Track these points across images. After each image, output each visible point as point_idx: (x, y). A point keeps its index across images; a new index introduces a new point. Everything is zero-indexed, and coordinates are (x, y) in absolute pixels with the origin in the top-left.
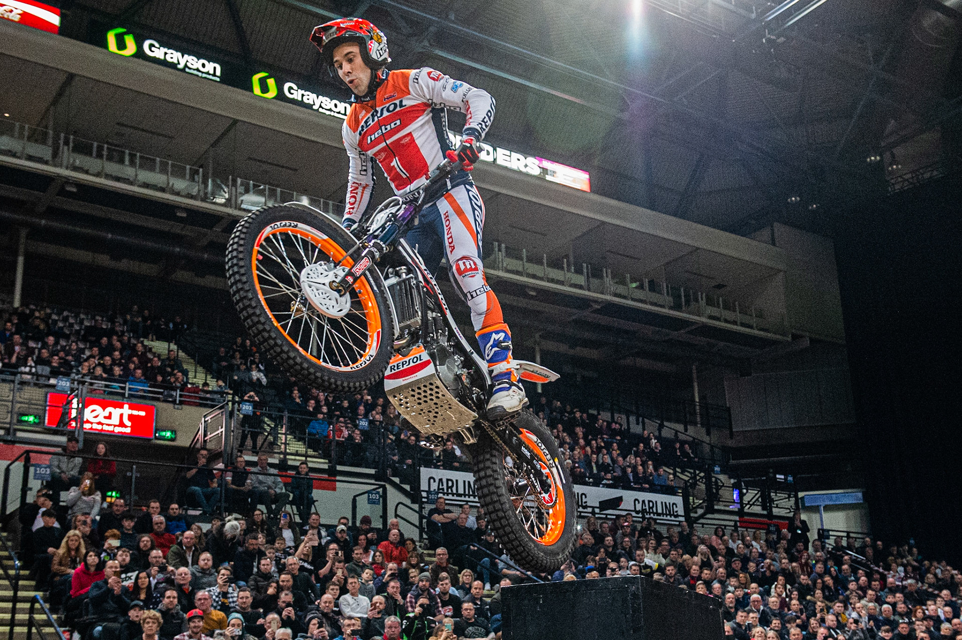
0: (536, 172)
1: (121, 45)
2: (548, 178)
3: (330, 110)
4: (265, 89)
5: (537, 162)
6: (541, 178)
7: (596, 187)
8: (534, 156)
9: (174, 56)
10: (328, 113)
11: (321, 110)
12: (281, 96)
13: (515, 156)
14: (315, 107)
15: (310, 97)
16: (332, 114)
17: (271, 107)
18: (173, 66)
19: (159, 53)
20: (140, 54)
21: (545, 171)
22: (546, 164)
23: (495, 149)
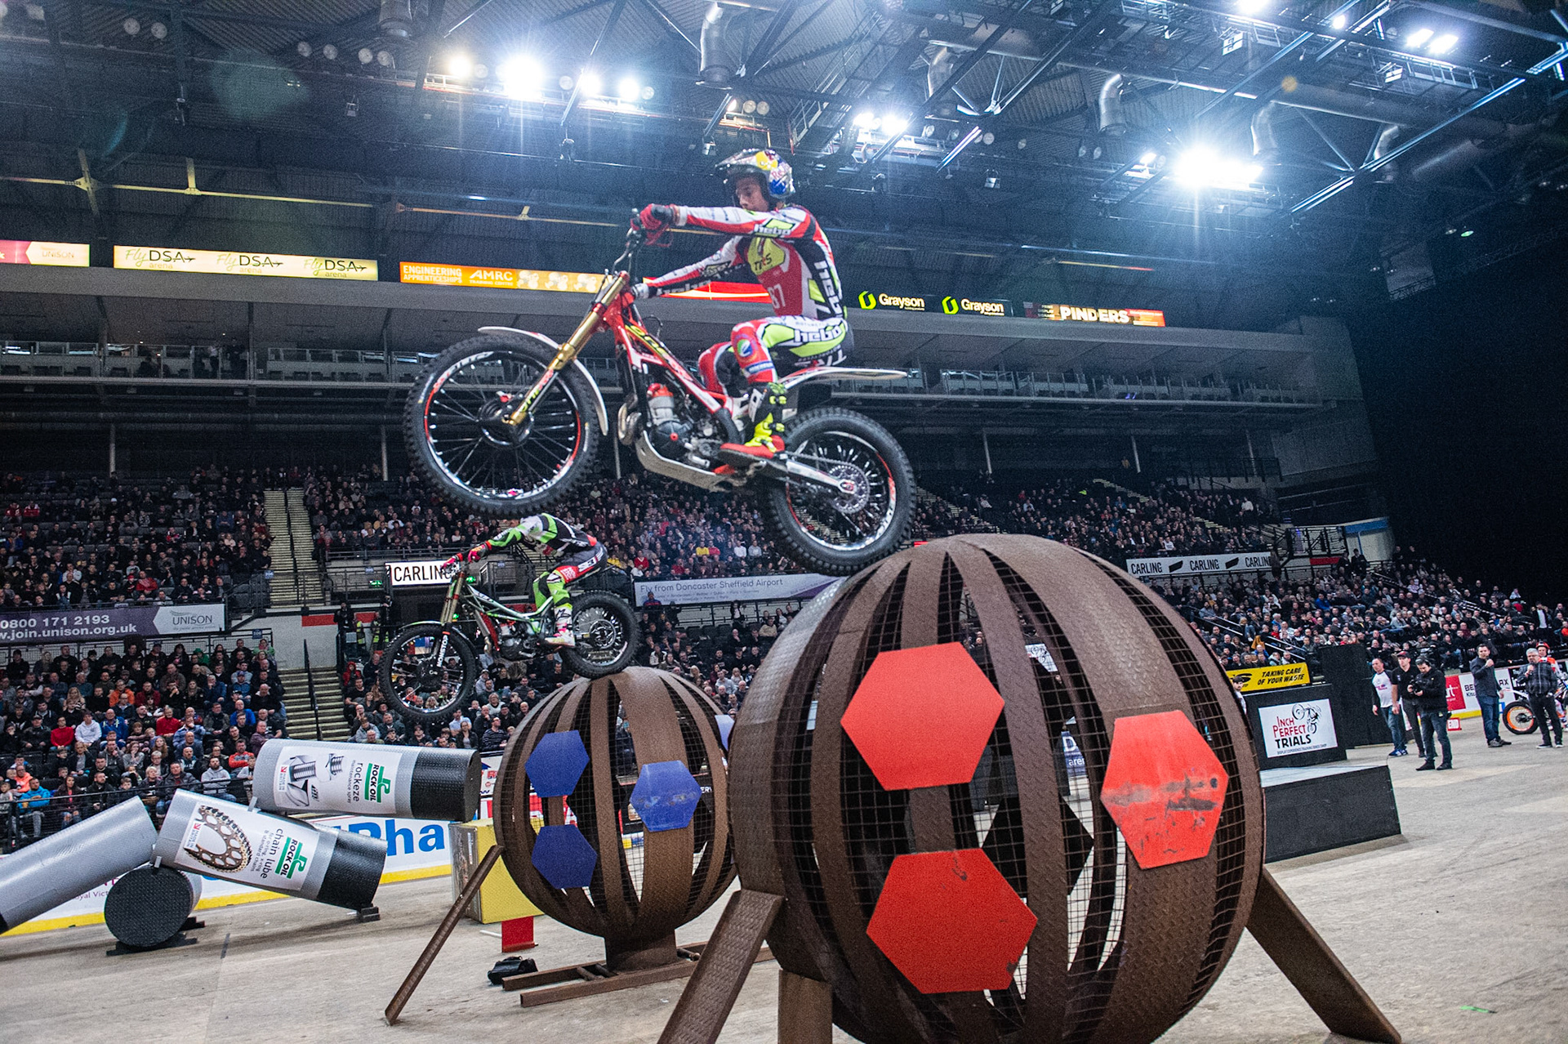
0: (1126, 320)
1: (868, 303)
2: (1135, 323)
3: (991, 311)
4: (951, 309)
5: (1125, 312)
6: (1130, 324)
7: (1169, 321)
8: (1123, 309)
9: (897, 301)
10: (989, 313)
11: (986, 314)
12: (961, 311)
13: (1111, 312)
14: (982, 312)
15: (978, 306)
16: (992, 313)
17: (957, 320)
18: (897, 308)
19: (888, 301)
20: (879, 306)
21: (1132, 318)
22: (1133, 312)
23: (1097, 311)
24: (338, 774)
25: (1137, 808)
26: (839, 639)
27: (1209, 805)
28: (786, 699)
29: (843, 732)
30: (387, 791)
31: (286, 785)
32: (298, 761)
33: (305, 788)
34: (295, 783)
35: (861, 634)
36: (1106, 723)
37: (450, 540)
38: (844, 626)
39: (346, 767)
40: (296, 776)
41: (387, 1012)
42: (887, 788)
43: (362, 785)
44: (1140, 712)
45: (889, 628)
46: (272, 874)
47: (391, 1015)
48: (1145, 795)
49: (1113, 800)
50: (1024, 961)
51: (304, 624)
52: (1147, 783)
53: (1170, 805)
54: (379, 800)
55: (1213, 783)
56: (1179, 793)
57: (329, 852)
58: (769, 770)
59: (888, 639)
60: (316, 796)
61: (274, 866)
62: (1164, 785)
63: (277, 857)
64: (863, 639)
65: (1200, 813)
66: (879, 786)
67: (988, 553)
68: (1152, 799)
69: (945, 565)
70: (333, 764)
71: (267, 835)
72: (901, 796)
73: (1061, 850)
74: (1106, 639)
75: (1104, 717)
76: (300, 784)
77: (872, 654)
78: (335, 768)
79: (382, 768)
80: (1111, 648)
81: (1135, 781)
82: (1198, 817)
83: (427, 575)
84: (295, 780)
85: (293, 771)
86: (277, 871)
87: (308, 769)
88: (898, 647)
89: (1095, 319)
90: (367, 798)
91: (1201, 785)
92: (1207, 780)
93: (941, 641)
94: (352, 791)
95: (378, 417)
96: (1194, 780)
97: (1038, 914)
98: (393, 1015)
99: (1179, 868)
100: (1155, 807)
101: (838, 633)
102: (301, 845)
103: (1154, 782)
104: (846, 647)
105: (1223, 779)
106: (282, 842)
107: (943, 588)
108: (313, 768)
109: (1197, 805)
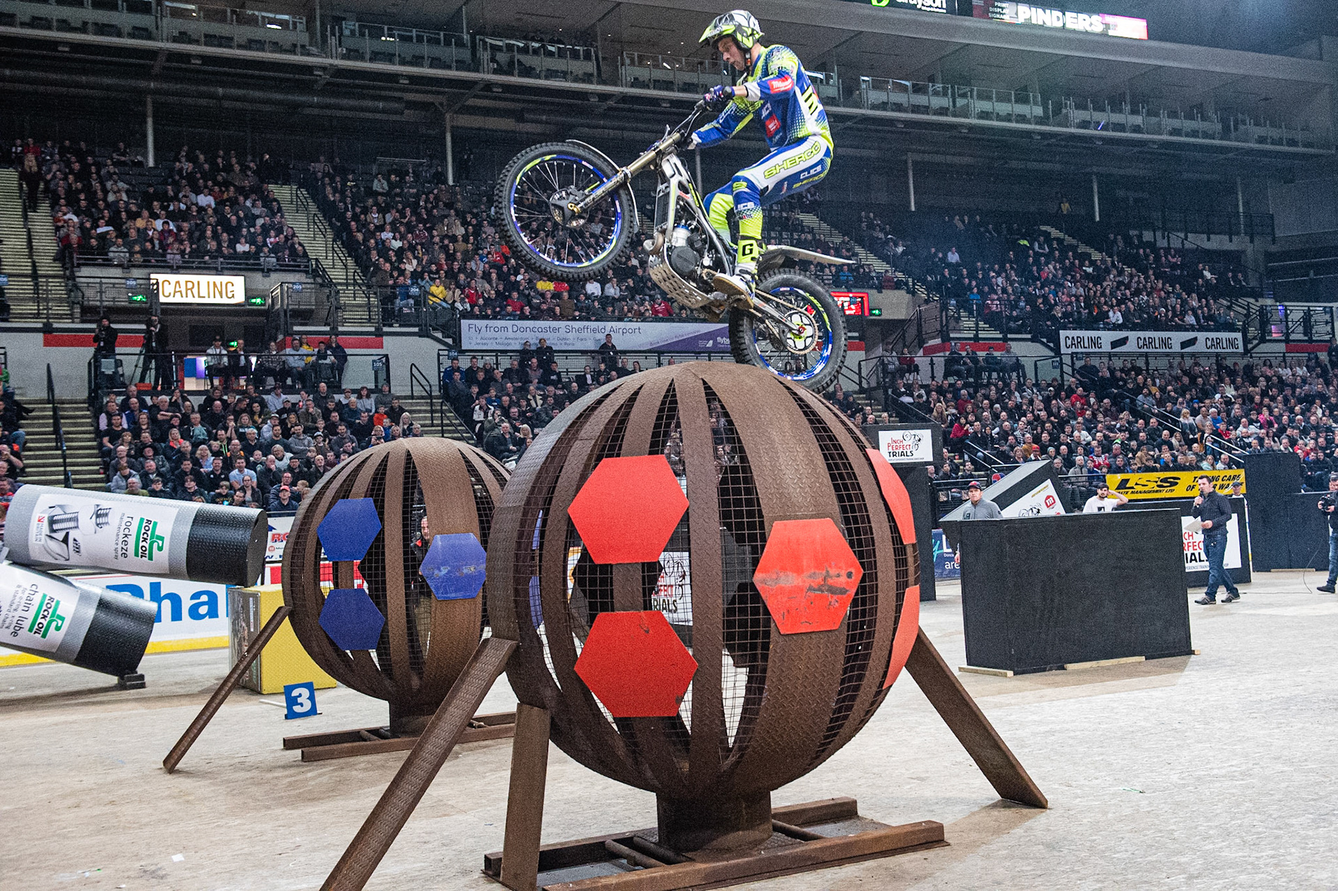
0: (1098, 28)
2: (1111, 33)
3: (931, 6)
5: (1099, 18)
6: (1104, 35)
7: (1153, 33)
8: (1097, 12)
10: (928, 9)
11: (923, 8)
13: (1081, 16)
14: (919, 6)
16: (932, 9)
21: (1107, 26)
22: (1109, 19)
23: (1064, 14)
24: (105, 527)
25: (782, 588)
26: (577, 444)
27: (843, 591)
28: (533, 488)
29: (570, 519)
30: (160, 549)
31: (43, 537)
32: (57, 511)
33: (65, 540)
34: (54, 535)
35: (593, 442)
36: (766, 524)
37: (234, 249)
38: (582, 434)
39: (113, 519)
40: (56, 527)
41: (165, 762)
42: (597, 562)
43: (132, 541)
44: (796, 517)
45: (615, 439)
46: (24, 633)
47: (169, 766)
48: (789, 580)
49: (764, 581)
50: (688, 696)
51: (47, 343)
52: (794, 571)
53: (810, 589)
54: (151, 558)
55: (849, 575)
56: (819, 579)
57: (90, 612)
58: (514, 545)
59: (612, 448)
60: (77, 550)
61: (27, 624)
62: (806, 574)
63: (31, 615)
64: (594, 445)
65: (835, 597)
66: (591, 561)
67: (705, 383)
68: (795, 583)
69: (668, 391)
70: (98, 516)
71: (20, 590)
72: (606, 568)
73: (720, 616)
74: (781, 460)
75: (765, 519)
76: (60, 536)
77: (599, 459)
78: (100, 520)
79: (156, 523)
80: (783, 467)
81: (783, 569)
82: (834, 600)
83: (204, 292)
84: (55, 531)
85: (52, 522)
86: (30, 630)
87: (70, 520)
88: (618, 455)
89: (1060, 24)
90: (136, 555)
91: (839, 576)
92: (844, 573)
93: (651, 453)
94: (120, 546)
95: (142, 84)
96: (833, 572)
97: (698, 661)
98: (171, 764)
99: (813, 636)
100: (799, 589)
101: (577, 439)
102: (58, 603)
103: (799, 570)
104: (581, 449)
105: (858, 573)
106: (37, 599)
107: (661, 410)
108: (76, 519)
109: (832, 590)
